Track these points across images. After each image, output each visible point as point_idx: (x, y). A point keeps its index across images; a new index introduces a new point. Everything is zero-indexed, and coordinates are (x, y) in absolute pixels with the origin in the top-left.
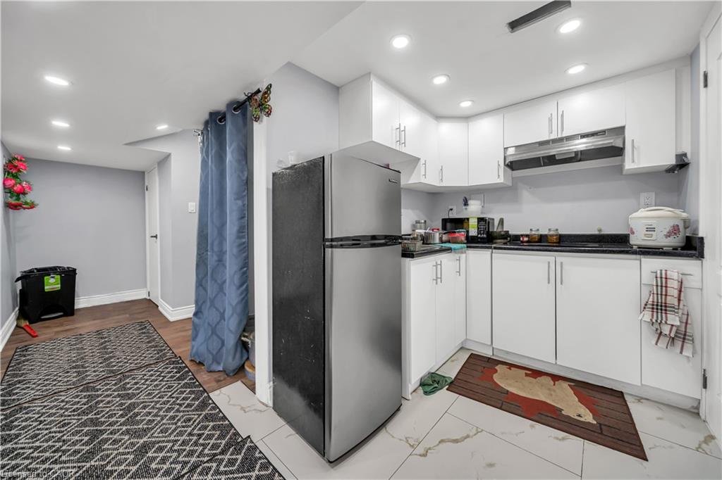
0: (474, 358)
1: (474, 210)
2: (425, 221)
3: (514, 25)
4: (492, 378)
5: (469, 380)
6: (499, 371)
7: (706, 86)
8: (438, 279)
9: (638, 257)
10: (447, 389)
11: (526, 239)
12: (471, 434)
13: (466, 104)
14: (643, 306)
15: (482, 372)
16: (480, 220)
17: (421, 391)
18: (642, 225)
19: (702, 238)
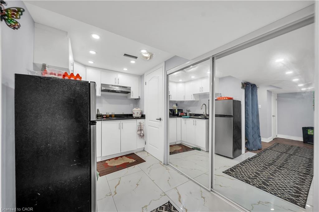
4: (108, 165)
6: (108, 163)
7: (146, 85)
9: (135, 119)
10: (100, 176)
11: (105, 116)
12: (119, 180)
14: (138, 130)
15: (104, 166)
18: (136, 112)
19: (145, 115)
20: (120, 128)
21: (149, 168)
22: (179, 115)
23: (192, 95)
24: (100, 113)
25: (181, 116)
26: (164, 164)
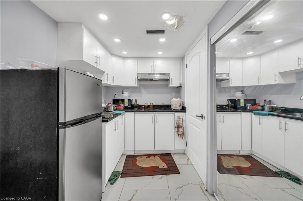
0: (128, 157)
1: (126, 96)
2: (105, 100)
3: (148, 32)
4: (136, 163)
5: (128, 169)
6: (138, 160)
7: (187, 68)
8: (116, 129)
9: (174, 113)
10: (121, 177)
11: (143, 107)
12: (134, 194)
13: (125, 53)
14: (175, 127)
15: (132, 163)
16: (129, 100)
17: (109, 184)
18: (175, 103)
19: (186, 107)
20: (154, 121)
21: (180, 188)
22: (248, 108)
23: (277, 74)
24: (137, 104)
25: (250, 111)
26: (207, 190)
